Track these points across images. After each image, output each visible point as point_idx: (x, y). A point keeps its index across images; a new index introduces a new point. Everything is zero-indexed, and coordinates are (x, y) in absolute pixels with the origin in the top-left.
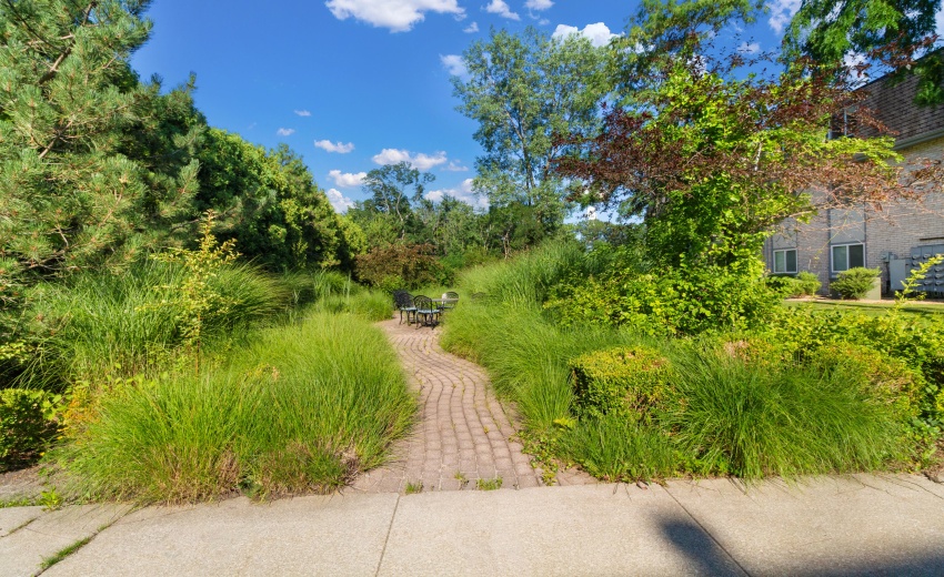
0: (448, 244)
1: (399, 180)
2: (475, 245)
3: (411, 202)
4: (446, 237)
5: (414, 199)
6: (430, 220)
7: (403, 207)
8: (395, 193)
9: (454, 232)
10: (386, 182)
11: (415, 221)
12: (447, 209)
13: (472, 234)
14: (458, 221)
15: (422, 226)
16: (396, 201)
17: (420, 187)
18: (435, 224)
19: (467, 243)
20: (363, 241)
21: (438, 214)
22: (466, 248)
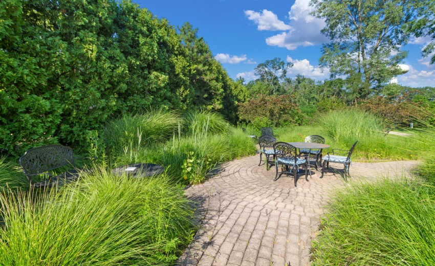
0: (299, 101)
1: (273, 68)
2: (315, 101)
3: (279, 79)
4: (298, 97)
5: (281, 77)
6: (289, 88)
7: (275, 82)
8: (271, 74)
9: (302, 94)
10: (266, 69)
11: (281, 89)
12: (299, 83)
13: (313, 95)
14: (305, 88)
15: (285, 92)
16: (271, 79)
17: (285, 70)
18: (292, 91)
19: (310, 100)
20: (246, 95)
21: (293, 85)
22: (309, 103)
